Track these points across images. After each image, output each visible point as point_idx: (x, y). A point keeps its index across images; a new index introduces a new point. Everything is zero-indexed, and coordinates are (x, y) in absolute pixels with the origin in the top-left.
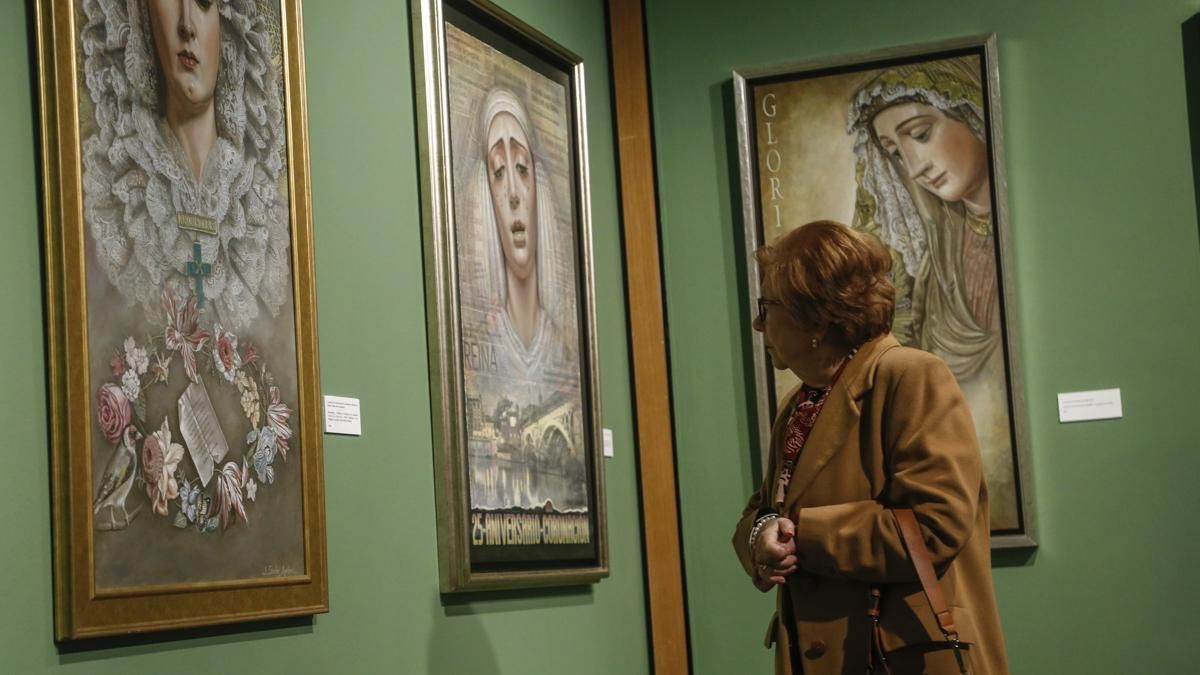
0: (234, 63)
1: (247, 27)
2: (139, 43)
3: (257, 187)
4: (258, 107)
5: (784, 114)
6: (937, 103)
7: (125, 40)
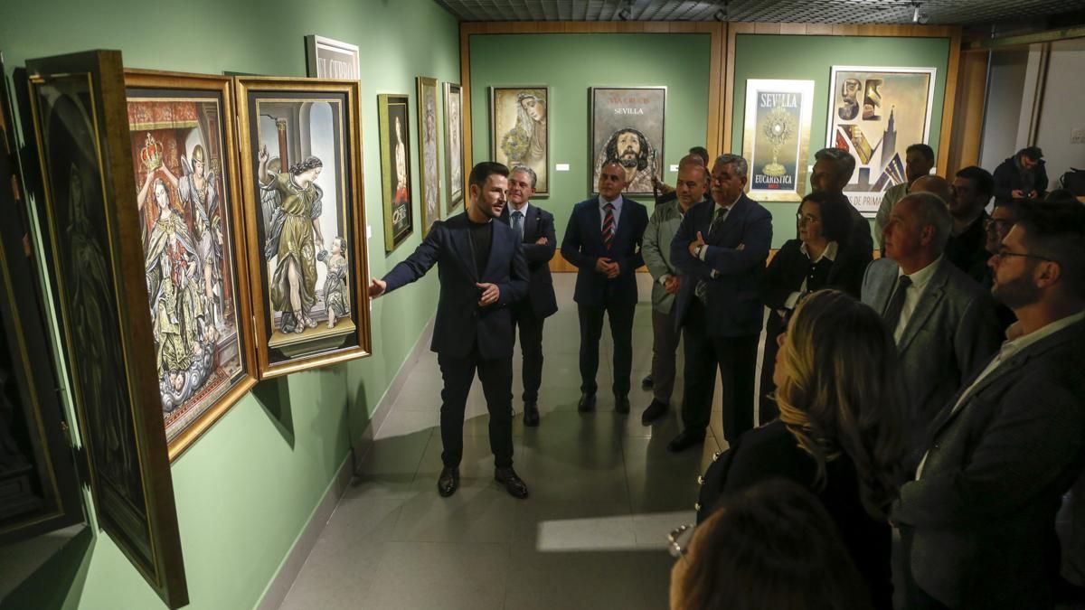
5: (502, 96)
6: (536, 99)
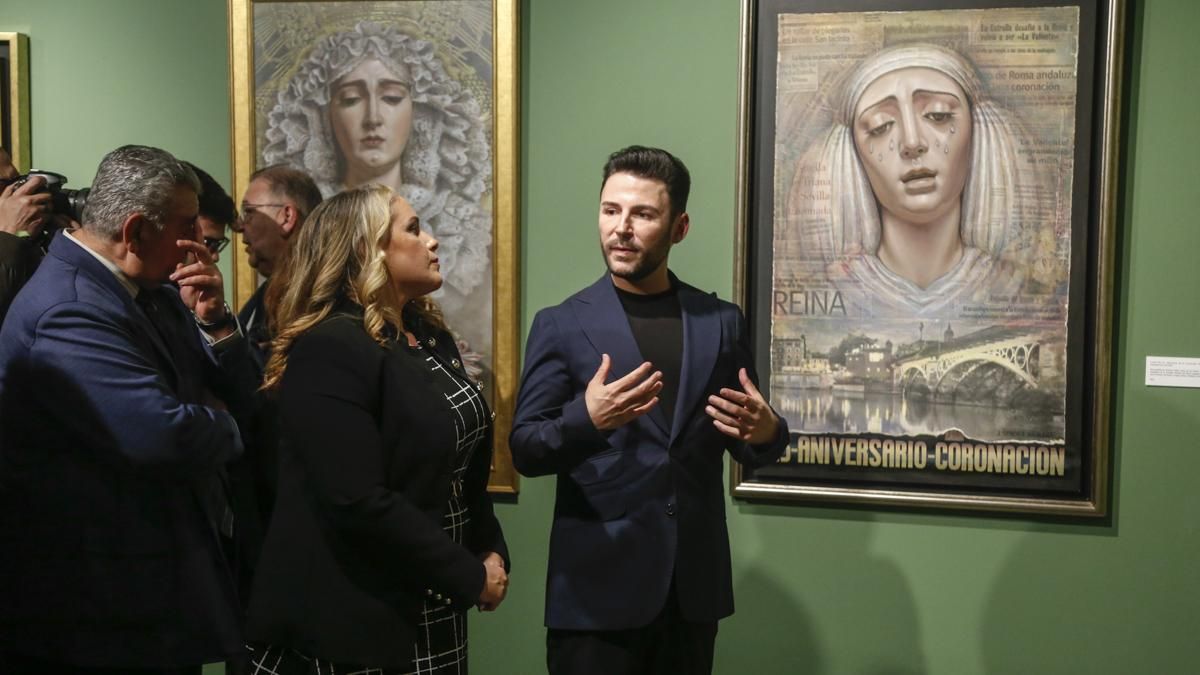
0: (429, 131)
1: (448, 101)
2: (320, 143)
3: (451, 210)
4: (458, 156)
7: (305, 144)
